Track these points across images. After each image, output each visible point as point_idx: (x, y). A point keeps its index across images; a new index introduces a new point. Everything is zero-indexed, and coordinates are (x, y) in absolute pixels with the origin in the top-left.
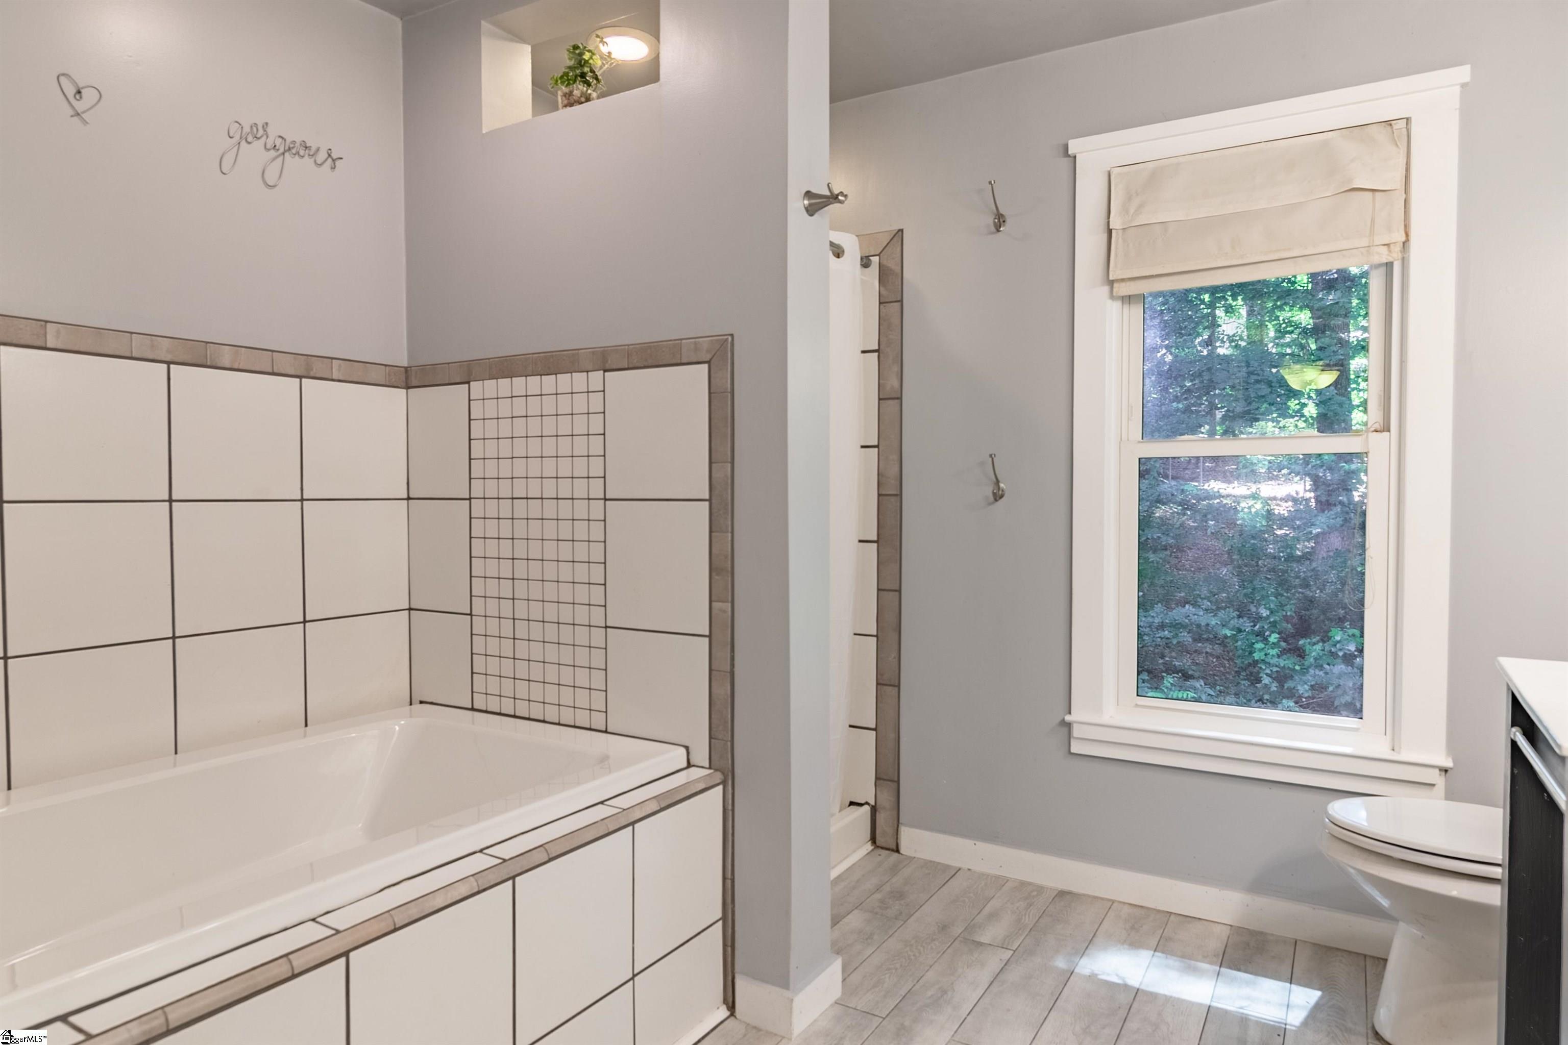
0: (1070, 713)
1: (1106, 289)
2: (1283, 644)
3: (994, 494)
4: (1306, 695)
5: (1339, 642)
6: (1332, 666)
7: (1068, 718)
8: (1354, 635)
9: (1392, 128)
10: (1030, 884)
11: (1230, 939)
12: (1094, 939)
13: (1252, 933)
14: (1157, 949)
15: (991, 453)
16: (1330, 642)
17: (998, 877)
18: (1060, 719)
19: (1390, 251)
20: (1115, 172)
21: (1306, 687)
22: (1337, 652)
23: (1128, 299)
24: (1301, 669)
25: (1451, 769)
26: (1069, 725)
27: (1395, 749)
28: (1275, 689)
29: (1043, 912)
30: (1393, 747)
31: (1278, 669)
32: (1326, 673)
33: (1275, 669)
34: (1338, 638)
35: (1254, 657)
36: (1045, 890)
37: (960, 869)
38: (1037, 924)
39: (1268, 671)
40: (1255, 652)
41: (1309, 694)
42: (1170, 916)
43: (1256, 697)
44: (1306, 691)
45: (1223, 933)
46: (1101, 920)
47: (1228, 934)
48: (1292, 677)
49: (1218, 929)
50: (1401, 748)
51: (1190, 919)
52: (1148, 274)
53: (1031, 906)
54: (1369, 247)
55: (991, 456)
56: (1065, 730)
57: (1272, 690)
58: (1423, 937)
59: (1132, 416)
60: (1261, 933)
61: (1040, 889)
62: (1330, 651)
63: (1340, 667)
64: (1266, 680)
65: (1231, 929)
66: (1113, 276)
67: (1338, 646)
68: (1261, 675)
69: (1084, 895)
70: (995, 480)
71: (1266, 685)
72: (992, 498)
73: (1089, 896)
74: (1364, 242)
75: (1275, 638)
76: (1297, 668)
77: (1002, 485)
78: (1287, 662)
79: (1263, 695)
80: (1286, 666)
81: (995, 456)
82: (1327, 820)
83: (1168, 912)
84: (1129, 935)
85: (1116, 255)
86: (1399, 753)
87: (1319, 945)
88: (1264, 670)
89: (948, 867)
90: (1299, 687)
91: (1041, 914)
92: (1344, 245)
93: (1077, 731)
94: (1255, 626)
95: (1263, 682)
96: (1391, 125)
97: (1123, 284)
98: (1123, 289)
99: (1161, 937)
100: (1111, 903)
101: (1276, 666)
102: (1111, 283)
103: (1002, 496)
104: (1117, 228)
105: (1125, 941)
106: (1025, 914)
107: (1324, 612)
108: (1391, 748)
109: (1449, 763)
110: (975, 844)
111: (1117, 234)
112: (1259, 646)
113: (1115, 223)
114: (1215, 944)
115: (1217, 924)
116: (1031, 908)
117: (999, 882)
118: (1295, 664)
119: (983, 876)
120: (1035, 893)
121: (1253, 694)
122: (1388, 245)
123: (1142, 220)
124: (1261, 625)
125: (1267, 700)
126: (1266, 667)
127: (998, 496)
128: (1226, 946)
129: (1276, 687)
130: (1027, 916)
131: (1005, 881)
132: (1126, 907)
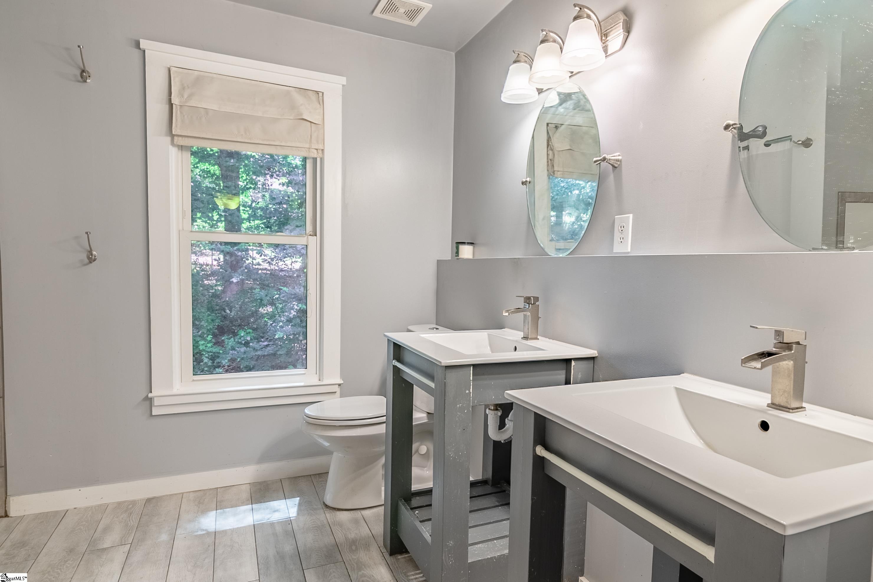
0: (151, 392)
1: (169, 139)
2: (213, 340)
3: (88, 258)
4: (227, 365)
5: (242, 337)
6: (240, 349)
7: (150, 395)
8: (249, 333)
9: (319, 95)
10: (125, 502)
11: (251, 490)
12: (179, 517)
13: (260, 483)
14: (217, 509)
15: (87, 231)
16: (238, 337)
17: (100, 506)
18: (144, 396)
19: (318, 152)
20: (173, 70)
21: (226, 361)
22: (241, 341)
23: (181, 148)
24: (223, 352)
25: (342, 384)
26: (151, 400)
27: (321, 379)
28: (211, 364)
29: (141, 514)
30: (320, 379)
31: (212, 354)
32: (238, 353)
33: (210, 354)
34: (242, 335)
35: (199, 348)
36: (137, 501)
37: (67, 511)
38: (140, 523)
39: (207, 355)
40: (200, 346)
41: (228, 364)
42: (217, 490)
43: (200, 370)
44: (226, 363)
45: (247, 488)
46: (180, 505)
47: (249, 488)
48: (218, 357)
49: (244, 487)
50: (323, 379)
51: (228, 487)
52: (197, 136)
53: (131, 514)
54: (309, 148)
55: (87, 233)
56: (148, 403)
57: (209, 365)
58: (344, 457)
59: (185, 216)
60: (265, 482)
61: (134, 503)
62: (238, 341)
63: (243, 348)
64: (206, 360)
65: (250, 485)
66: (175, 132)
67: (242, 338)
68: (203, 358)
69: (164, 496)
70: (89, 249)
71: (206, 363)
72: (87, 261)
73: (167, 496)
74: (307, 146)
75: (211, 338)
76: (221, 352)
77: (94, 253)
78: (216, 349)
79: (204, 368)
80: (216, 352)
81: (90, 234)
82: (305, 417)
83: (216, 488)
84: (199, 507)
85: (176, 120)
86: (323, 381)
87: (291, 478)
88: (205, 355)
89: (57, 513)
90: (223, 362)
91: (140, 516)
92: (298, 145)
93: (156, 402)
94: (199, 332)
95: (204, 361)
96: (318, 94)
97: (180, 138)
98: (179, 141)
99: (217, 502)
100: (182, 495)
101: (211, 352)
102: (173, 136)
103: (95, 260)
104: (177, 104)
105: (198, 511)
106: (129, 520)
107: (231, 322)
108: (319, 379)
109: (342, 382)
110: (80, 490)
111: (177, 108)
112: (201, 342)
113: (175, 100)
114: (245, 495)
115: (242, 485)
116: (132, 515)
117: (103, 508)
118: (220, 350)
119: (86, 509)
120: (131, 506)
121: (198, 368)
122: (317, 149)
123: (192, 103)
124: (203, 331)
125: (206, 370)
126: (206, 353)
127: (91, 259)
128: (251, 494)
129: (211, 363)
130: (131, 521)
131: (107, 506)
132: (191, 493)
